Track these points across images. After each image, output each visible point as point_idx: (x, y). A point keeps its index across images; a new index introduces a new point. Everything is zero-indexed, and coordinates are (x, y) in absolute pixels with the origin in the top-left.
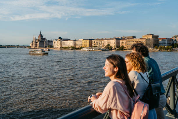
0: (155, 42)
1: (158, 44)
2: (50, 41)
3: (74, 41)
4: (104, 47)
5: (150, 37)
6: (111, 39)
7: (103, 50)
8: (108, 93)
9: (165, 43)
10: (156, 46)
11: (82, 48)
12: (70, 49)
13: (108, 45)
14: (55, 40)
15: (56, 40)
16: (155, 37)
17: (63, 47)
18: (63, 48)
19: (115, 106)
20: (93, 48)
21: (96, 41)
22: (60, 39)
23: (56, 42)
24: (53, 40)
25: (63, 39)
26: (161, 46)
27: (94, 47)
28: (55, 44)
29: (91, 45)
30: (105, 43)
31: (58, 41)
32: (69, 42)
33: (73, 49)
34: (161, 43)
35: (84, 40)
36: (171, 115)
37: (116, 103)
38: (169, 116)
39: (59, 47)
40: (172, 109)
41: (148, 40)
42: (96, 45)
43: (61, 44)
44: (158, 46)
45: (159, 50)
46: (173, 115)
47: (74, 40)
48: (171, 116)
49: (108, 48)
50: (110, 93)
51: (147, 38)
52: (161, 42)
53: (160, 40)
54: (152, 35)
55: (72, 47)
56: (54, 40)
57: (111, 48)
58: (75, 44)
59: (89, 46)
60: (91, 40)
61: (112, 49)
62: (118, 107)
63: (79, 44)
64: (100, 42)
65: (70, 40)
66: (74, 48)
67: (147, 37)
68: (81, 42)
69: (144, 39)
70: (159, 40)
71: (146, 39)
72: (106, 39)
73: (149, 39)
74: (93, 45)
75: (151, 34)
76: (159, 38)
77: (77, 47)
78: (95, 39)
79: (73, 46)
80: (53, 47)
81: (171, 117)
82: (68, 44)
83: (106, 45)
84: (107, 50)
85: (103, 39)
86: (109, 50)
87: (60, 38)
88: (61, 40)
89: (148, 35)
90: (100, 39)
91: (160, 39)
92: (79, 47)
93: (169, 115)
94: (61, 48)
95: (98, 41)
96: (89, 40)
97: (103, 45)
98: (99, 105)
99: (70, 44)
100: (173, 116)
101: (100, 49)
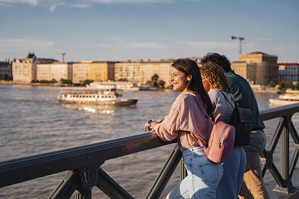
0: (269, 72)
1: (276, 77)
2: (3, 63)
3: (70, 66)
4: (144, 83)
5: (258, 60)
6: (162, 62)
7: (141, 89)
8: (178, 108)
9: (293, 73)
10: (272, 82)
11: (88, 82)
12: (57, 86)
13: (156, 77)
14: (18, 61)
15: (21, 61)
16: (270, 61)
17: (39, 79)
18: (38, 82)
19: (186, 127)
20: (117, 83)
21: (124, 66)
22: (31, 60)
23: (20, 66)
24: (13, 60)
25: (39, 59)
26: (283, 82)
27: (121, 80)
28: (18, 70)
29: (111, 76)
30: (148, 71)
31: (26, 65)
32: (54, 67)
33: (64, 86)
34: (284, 76)
35: (94, 62)
36: (283, 189)
37: (187, 123)
38: (279, 191)
39: (29, 79)
40: (284, 177)
41: (251, 67)
42: (123, 77)
43: (35, 73)
44: (276, 83)
45: (279, 91)
46: (285, 189)
47: (69, 63)
48: (281, 190)
49: (156, 85)
50: (180, 110)
51: (251, 61)
52: (283, 71)
53: (282, 68)
54: (263, 54)
55: (62, 80)
56: (15, 60)
57: (163, 83)
58: (70, 72)
59: (106, 78)
60: (111, 64)
61: (164, 88)
62: (189, 128)
63: (81, 72)
64: (136, 70)
65: (57, 61)
66: (68, 82)
67: (250, 59)
68: (86, 69)
69: (242, 64)
70: (278, 67)
71: (248, 65)
72: (149, 62)
73: (255, 64)
74: (117, 76)
75: (260, 53)
76: (279, 62)
77: (76, 80)
78: (123, 62)
79: (66, 78)
80: (11, 78)
81: (283, 192)
82: (53, 72)
83: (149, 77)
84: (153, 90)
85: (142, 62)
86: (157, 90)
87: (31, 56)
88: (34, 61)
89: (252, 53)
90: (135, 62)
91: (282, 64)
92: (81, 81)
93: (279, 189)
94: (33, 81)
95: (131, 67)
96: (108, 63)
97: (142, 77)
98: (166, 128)
99: (58, 71)
100: (285, 191)
101: (135, 85)
